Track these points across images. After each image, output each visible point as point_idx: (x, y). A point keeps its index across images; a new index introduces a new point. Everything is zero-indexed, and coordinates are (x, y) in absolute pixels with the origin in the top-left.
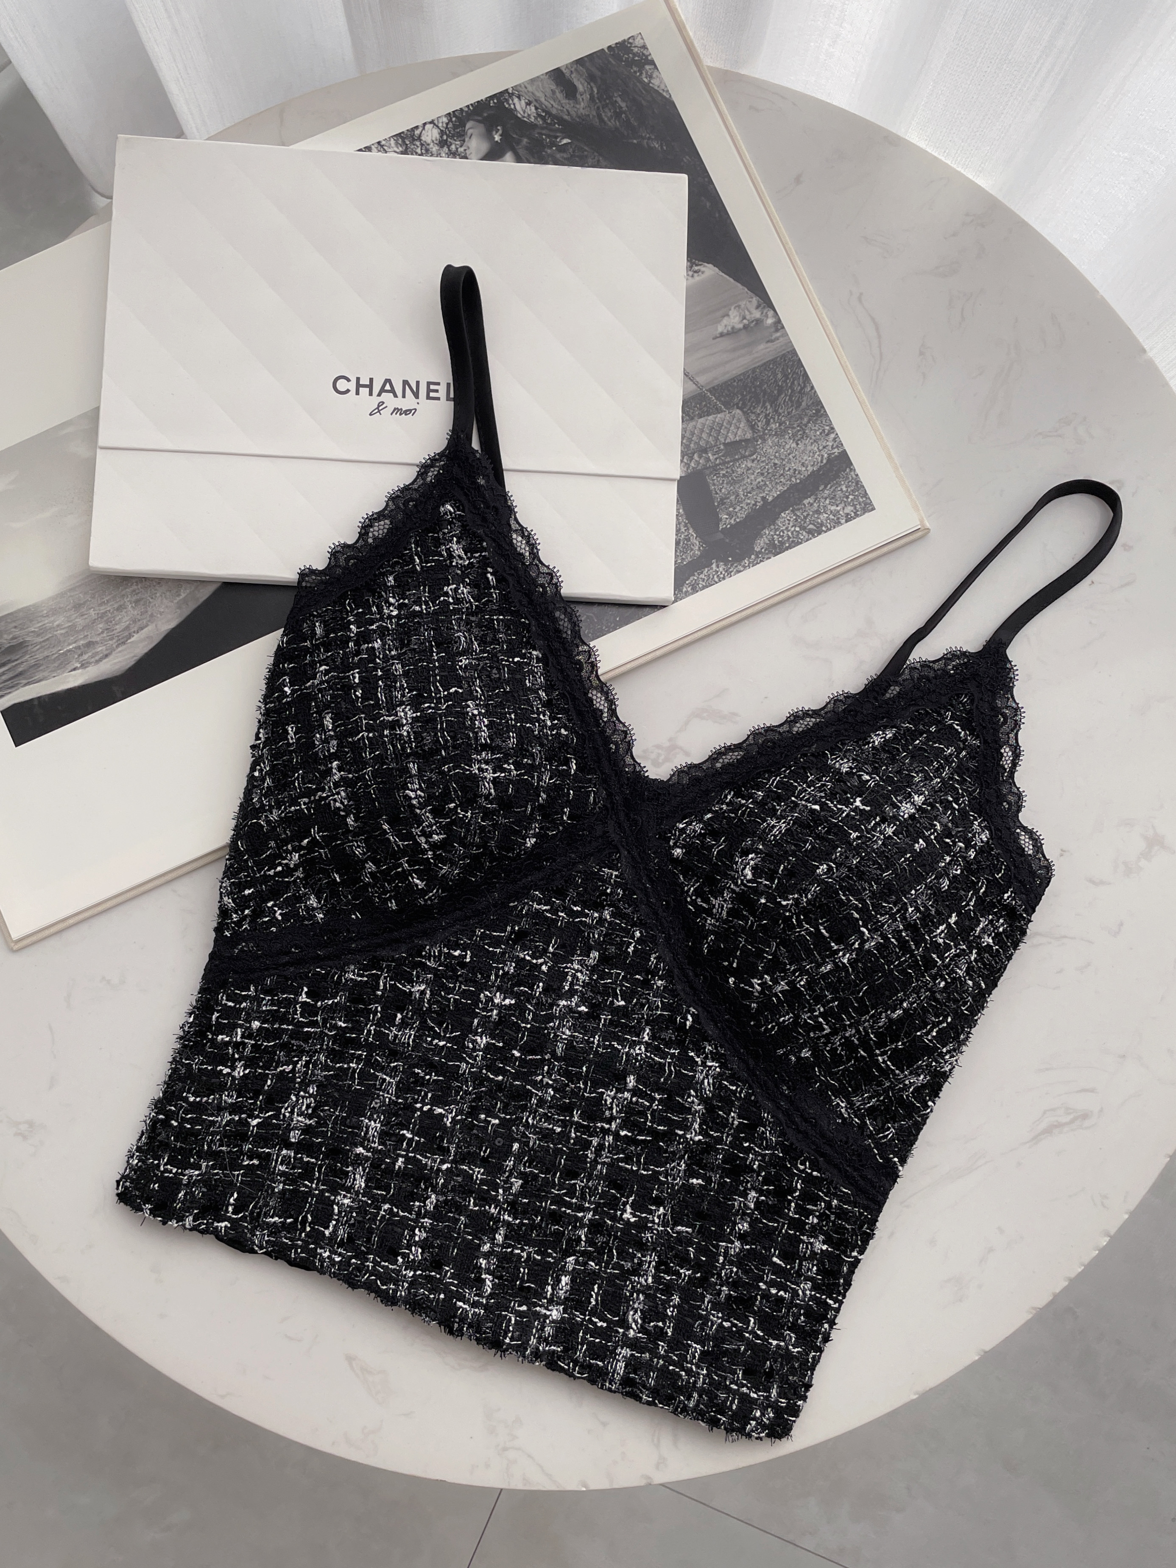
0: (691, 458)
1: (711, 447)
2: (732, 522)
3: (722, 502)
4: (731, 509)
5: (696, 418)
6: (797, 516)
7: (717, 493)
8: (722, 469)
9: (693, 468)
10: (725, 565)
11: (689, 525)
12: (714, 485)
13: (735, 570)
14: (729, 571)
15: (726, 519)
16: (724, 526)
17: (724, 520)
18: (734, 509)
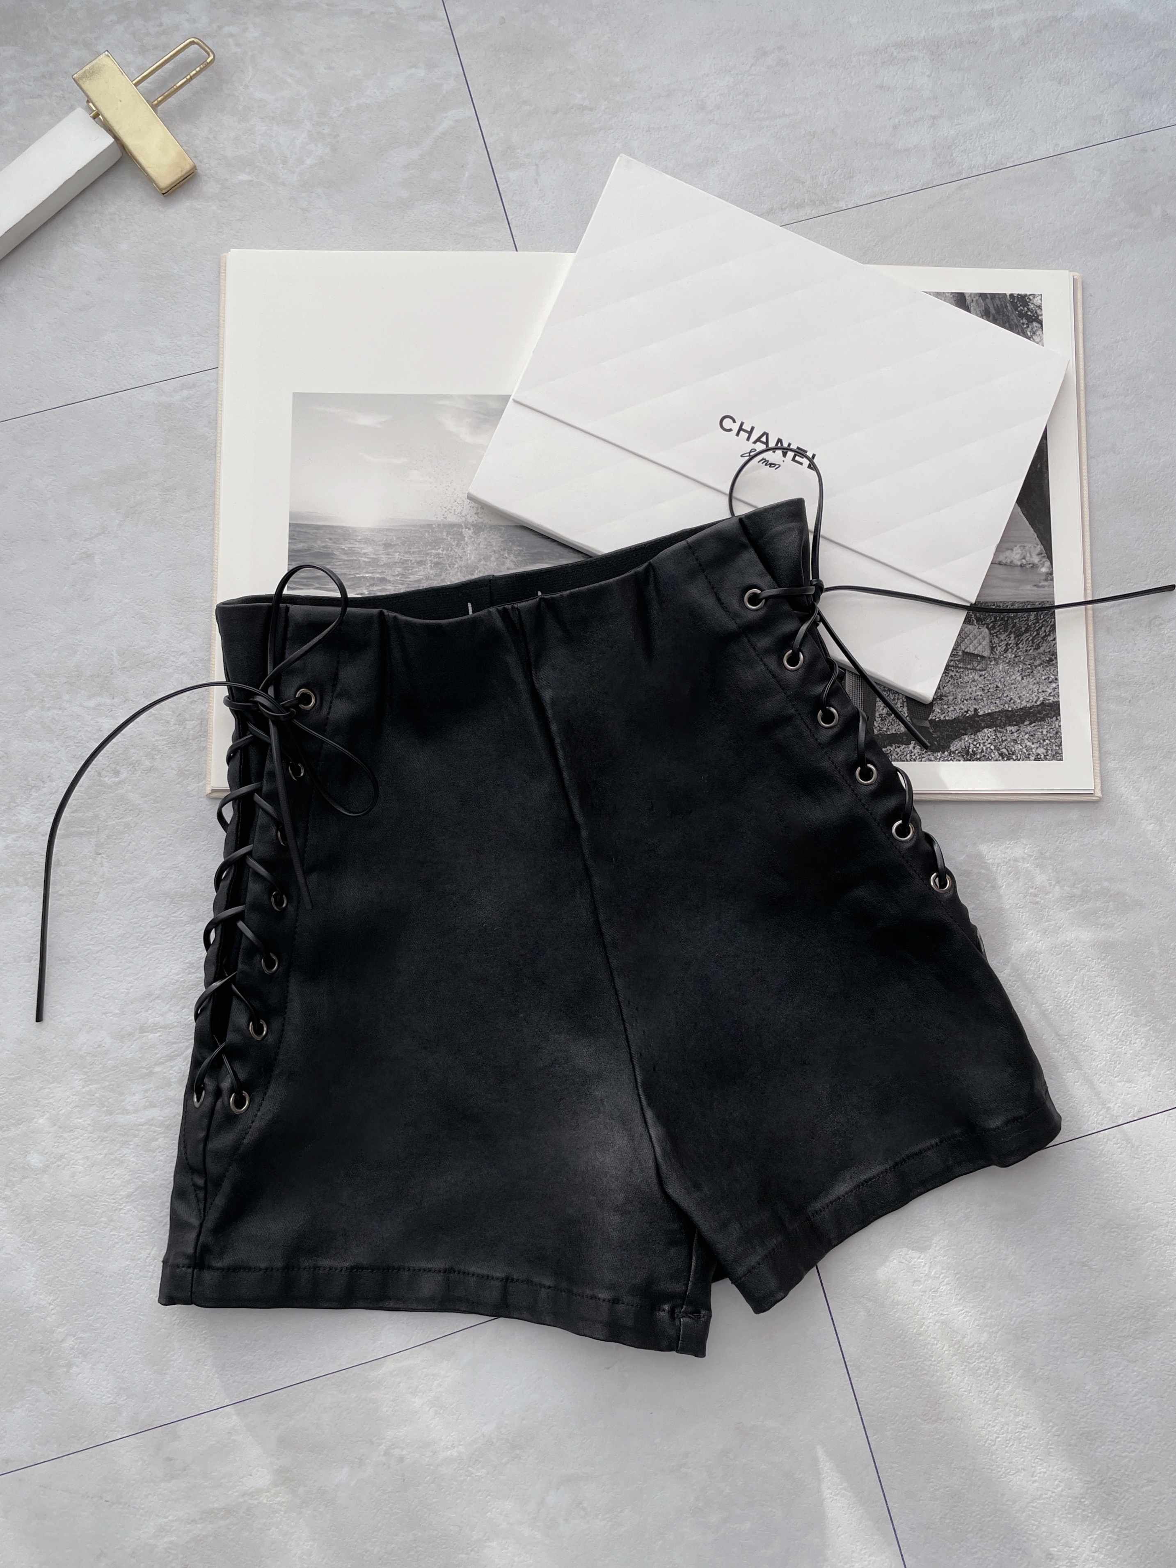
2: (942, 718)
6: (997, 737)
10: (921, 749)
11: (905, 704)
13: (926, 757)
14: (923, 756)
15: (938, 713)
16: (934, 718)
17: (937, 713)
18: (949, 707)
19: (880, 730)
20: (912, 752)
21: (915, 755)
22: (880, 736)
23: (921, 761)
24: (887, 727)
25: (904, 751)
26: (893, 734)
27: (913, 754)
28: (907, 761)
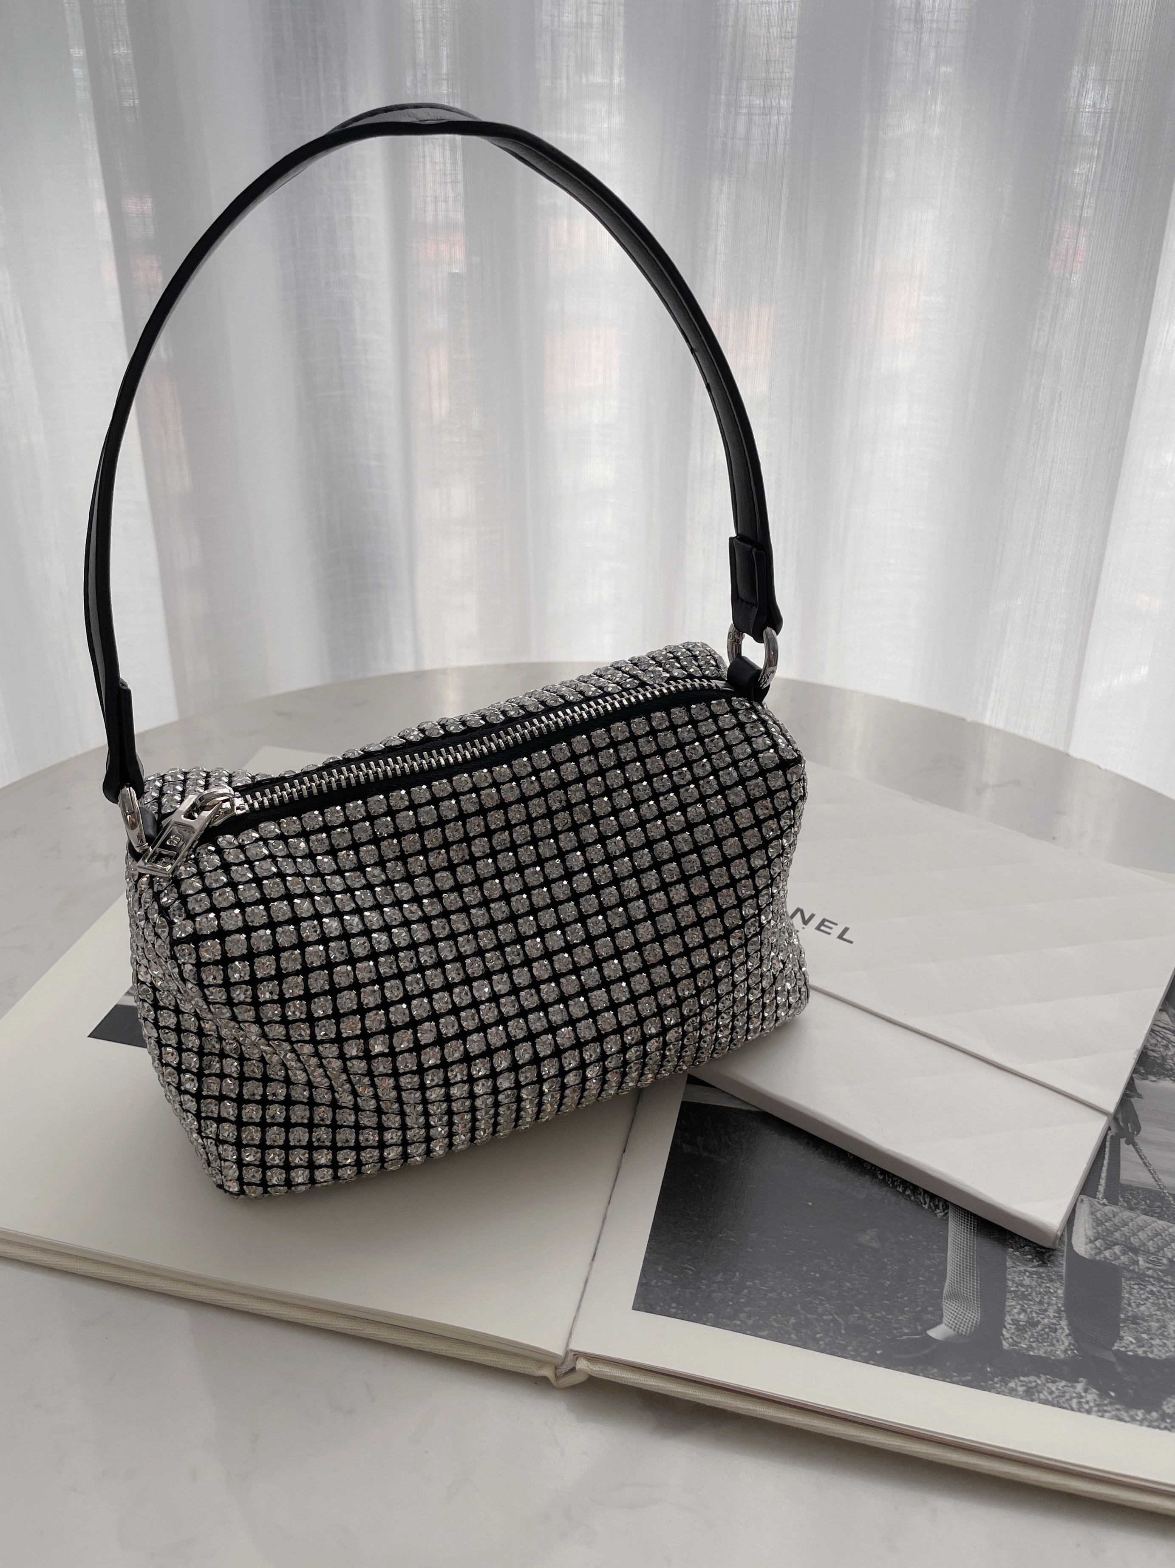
0: (1109, 1247)
1: (1148, 1252)
2: (1140, 1352)
3: (1135, 1320)
4: (1144, 1336)
5: (1138, 1212)
7: (1129, 1305)
8: (1153, 1285)
9: (1105, 1258)
10: (1100, 1396)
11: (1064, 1315)
12: (1131, 1293)
13: (1113, 1413)
14: (1105, 1408)
15: (1132, 1342)
16: (1123, 1349)
17: (1127, 1342)
18: (1151, 1339)
19: (1013, 1345)
20: (1081, 1397)
21: (1087, 1402)
22: (1015, 1355)
23: (1102, 1416)
24: (1027, 1342)
25: (1064, 1392)
26: (1040, 1357)
27: (1083, 1400)
28: (1072, 1409)
